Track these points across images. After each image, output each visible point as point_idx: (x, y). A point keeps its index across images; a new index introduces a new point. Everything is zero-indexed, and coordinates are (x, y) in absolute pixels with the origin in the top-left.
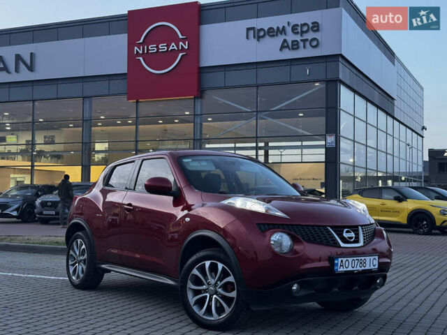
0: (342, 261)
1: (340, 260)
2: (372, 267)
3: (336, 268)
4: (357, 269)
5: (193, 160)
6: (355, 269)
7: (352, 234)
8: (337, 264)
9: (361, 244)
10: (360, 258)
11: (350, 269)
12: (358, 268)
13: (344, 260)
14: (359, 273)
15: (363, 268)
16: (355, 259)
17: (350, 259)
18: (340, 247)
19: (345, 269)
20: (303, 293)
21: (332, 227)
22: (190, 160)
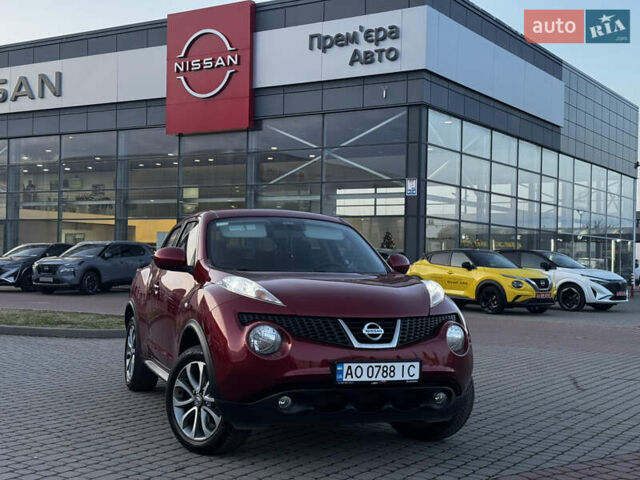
0: (350, 368)
1: (346, 366)
2: (407, 377)
3: (339, 377)
4: (377, 379)
5: (230, 224)
6: (373, 379)
7: (381, 331)
8: (342, 371)
9: (394, 344)
10: (382, 365)
11: (365, 378)
12: (380, 378)
13: (354, 366)
14: (380, 384)
15: (388, 378)
16: (373, 365)
17: (365, 366)
18: (353, 348)
19: (355, 379)
20: (297, 409)
21: (345, 320)
22: (226, 223)
